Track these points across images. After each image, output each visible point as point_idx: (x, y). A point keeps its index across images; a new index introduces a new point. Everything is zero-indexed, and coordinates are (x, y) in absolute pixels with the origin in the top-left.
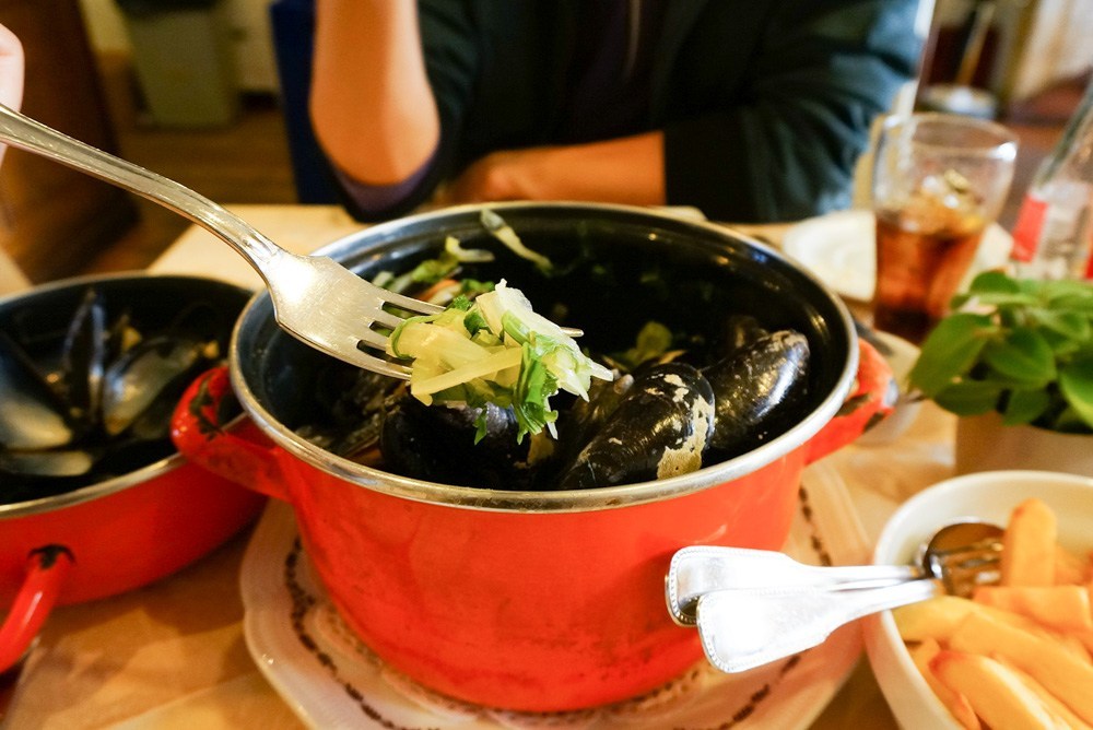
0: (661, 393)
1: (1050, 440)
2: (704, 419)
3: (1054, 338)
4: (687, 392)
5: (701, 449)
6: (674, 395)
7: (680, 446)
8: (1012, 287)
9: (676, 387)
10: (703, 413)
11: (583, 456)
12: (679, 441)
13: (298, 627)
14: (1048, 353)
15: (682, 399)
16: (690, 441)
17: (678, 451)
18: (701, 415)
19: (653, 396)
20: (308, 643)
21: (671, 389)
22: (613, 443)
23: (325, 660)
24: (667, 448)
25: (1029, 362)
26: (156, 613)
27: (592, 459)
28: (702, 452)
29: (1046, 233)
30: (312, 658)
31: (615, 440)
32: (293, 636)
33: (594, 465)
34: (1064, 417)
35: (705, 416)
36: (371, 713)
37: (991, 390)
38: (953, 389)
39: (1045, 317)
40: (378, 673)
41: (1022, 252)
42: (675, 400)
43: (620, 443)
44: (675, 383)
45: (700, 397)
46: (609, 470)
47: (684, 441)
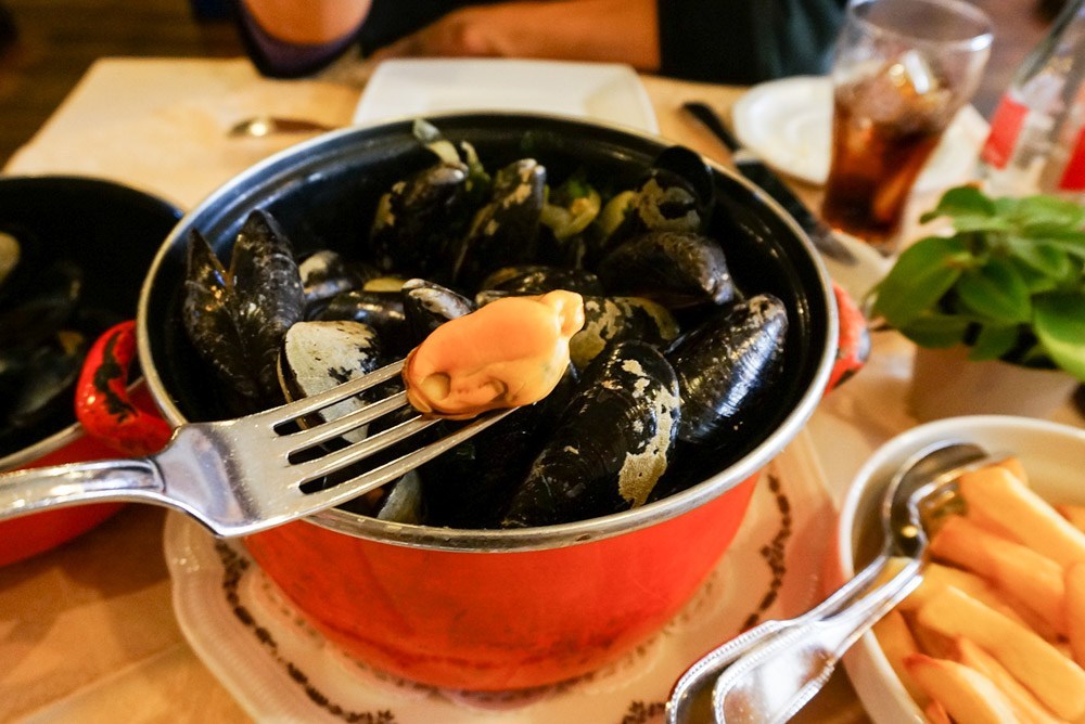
0: (619, 387)
1: (1016, 375)
2: (667, 414)
3: (1030, 274)
4: (647, 383)
5: (666, 448)
6: (633, 389)
7: (643, 450)
8: (987, 207)
9: (635, 377)
10: (667, 407)
11: (537, 471)
12: (641, 444)
13: (232, 597)
14: (1023, 290)
15: (642, 394)
16: (654, 441)
17: (641, 456)
18: (664, 410)
19: (610, 391)
20: (244, 616)
21: (629, 379)
22: (569, 452)
23: (263, 636)
24: (628, 453)
25: (1004, 300)
26: (75, 573)
27: (547, 473)
28: (667, 453)
29: (1023, 139)
30: (248, 634)
31: (572, 449)
32: (227, 609)
33: (550, 479)
34: (1033, 352)
35: (669, 410)
36: (317, 698)
37: (959, 323)
38: (920, 322)
39: (1021, 247)
40: (321, 646)
41: (995, 155)
42: (635, 395)
43: (576, 452)
44: (634, 372)
45: (662, 387)
46: (566, 485)
47: (647, 443)
